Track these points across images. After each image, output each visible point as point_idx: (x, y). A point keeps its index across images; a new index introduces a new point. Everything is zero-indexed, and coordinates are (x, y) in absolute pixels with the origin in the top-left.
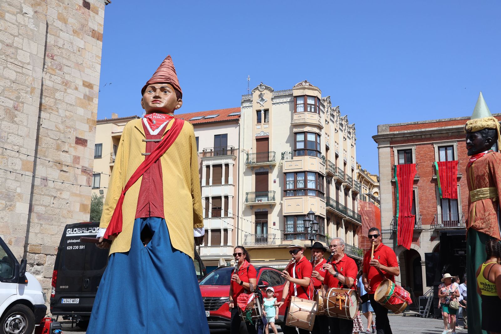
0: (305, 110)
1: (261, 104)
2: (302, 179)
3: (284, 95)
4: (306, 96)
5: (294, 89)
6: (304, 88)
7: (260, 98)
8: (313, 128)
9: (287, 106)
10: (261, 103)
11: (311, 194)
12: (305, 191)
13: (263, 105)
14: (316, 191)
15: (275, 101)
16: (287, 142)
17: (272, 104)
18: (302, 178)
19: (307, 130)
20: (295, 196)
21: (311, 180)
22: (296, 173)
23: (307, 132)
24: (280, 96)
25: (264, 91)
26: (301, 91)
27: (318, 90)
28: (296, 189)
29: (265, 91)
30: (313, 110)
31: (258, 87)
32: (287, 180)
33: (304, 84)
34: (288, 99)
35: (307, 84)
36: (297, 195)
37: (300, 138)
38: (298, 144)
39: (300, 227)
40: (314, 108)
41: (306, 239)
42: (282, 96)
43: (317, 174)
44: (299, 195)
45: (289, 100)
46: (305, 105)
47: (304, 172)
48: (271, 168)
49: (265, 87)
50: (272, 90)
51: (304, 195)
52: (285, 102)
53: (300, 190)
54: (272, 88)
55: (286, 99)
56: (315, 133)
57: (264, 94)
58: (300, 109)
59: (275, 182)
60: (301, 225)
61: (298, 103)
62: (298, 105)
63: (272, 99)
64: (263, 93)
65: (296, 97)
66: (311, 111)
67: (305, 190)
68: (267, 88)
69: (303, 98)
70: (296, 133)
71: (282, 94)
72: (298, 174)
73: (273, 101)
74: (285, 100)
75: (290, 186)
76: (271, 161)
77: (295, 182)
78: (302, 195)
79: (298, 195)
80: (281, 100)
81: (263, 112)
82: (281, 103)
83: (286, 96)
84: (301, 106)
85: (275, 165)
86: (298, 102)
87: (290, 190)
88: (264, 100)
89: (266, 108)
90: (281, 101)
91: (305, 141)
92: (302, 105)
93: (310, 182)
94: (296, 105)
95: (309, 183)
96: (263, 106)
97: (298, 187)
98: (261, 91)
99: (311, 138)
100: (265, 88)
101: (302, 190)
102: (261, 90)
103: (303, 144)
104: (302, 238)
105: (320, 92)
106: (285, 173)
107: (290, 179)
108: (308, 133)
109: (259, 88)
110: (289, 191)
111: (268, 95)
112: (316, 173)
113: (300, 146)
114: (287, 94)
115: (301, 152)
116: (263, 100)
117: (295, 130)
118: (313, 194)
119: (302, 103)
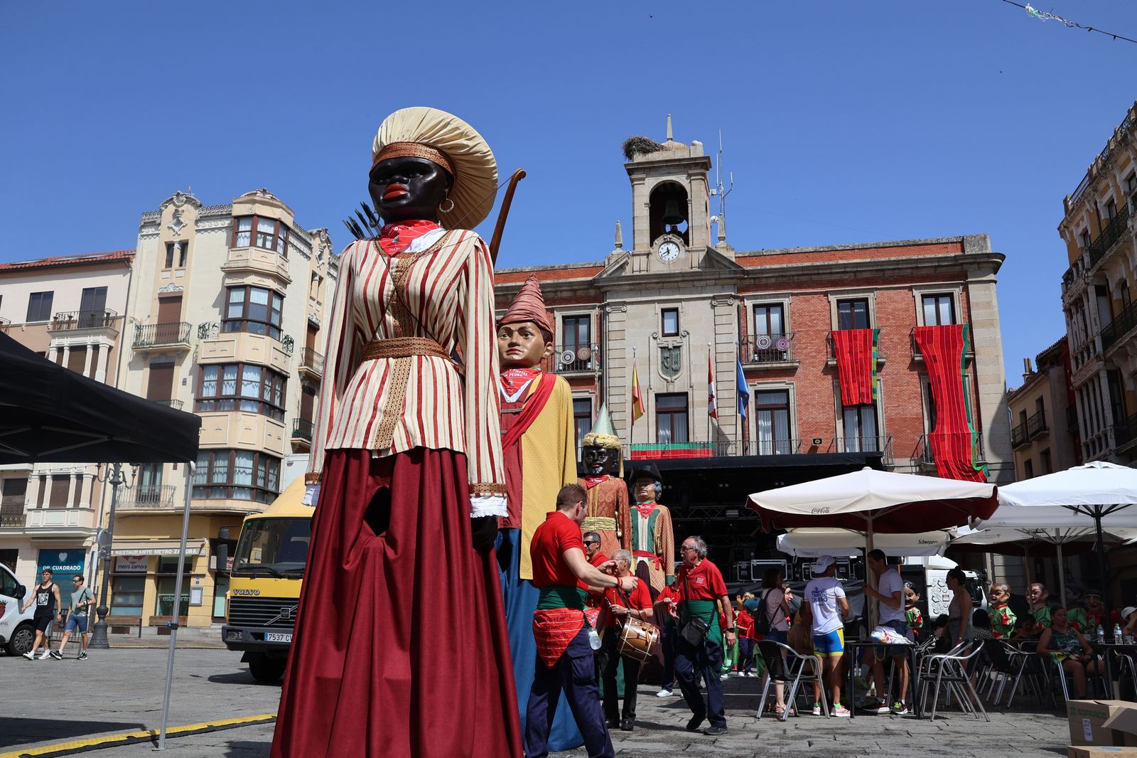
0: (253, 243)
1: (174, 231)
2: (233, 378)
3: (219, 215)
4: (256, 217)
5: (235, 203)
6: (254, 202)
7: (174, 218)
8: (265, 280)
9: (223, 235)
10: (176, 229)
11: (248, 409)
12: (236, 401)
13: (179, 233)
14: (260, 402)
15: (202, 225)
16: (214, 306)
17: (196, 230)
18: (234, 376)
19: (250, 283)
20: (216, 410)
21: (252, 382)
22: (223, 365)
23: (251, 286)
24: (211, 216)
25: (183, 205)
26: (249, 206)
27: (284, 206)
28: (220, 397)
29: (186, 205)
30: (269, 245)
31: (173, 199)
32: (206, 379)
33: (259, 194)
34: (226, 223)
35: (267, 196)
36: (220, 408)
37: (237, 296)
38: (231, 308)
39: (221, 473)
40: (272, 241)
41: (228, 497)
42: (214, 216)
43: (265, 369)
44: (224, 408)
45: (226, 225)
46: (254, 234)
47: (237, 364)
48: (179, 355)
49: (187, 198)
50: (199, 203)
51: (233, 409)
52: (220, 229)
53: (228, 398)
54: (197, 200)
55: (222, 222)
56: (269, 290)
57: (183, 211)
58: (243, 241)
59: (184, 382)
60: (222, 470)
61: (240, 230)
62: (240, 234)
63: (197, 222)
64: (180, 209)
65: (239, 218)
66: (264, 246)
67: (235, 399)
68: (189, 200)
69: (250, 221)
70: (230, 288)
71: (215, 212)
72: (226, 368)
73: (197, 226)
74: (220, 224)
75: (209, 392)
76: (181, 341)
77: (220, 383)
78: (229, 409)
79: (222, 409)
80: (213, 224)
81: (177, 246)
82: (213, 229)
83: (221, 217)
84: (246, 236)
85: (188, 351)
86: (242, 228)
87: (208, 399)
88: (182, 223)
89: (183, 238)
90: (214, 227)
91: (246, 304)
92: (248, 234)
93: (247, 384)
94: (237, 233)
95: (245, 386)
96: (179, 235)
97: (224, 394)
98: (179, 207)
99: (259, 298)
100: (185, 199)
101: (232, 400)
102: (177, 204)
103: (240, 309)
104: (221, 495)
105: (290, 211)
106: (203, 366)
107: (212, 377)
108: (252, 288)
109: (175, 200)
110: (206, 402)
111: (190, 213)
112: (262, 367)
113: (235, 312)
114: (224, 213)
115: (238, 324)
116: (179, 223)
117: (230, 282)
118: (252, 407)
119: (248, 230)
